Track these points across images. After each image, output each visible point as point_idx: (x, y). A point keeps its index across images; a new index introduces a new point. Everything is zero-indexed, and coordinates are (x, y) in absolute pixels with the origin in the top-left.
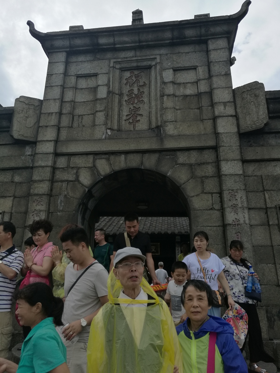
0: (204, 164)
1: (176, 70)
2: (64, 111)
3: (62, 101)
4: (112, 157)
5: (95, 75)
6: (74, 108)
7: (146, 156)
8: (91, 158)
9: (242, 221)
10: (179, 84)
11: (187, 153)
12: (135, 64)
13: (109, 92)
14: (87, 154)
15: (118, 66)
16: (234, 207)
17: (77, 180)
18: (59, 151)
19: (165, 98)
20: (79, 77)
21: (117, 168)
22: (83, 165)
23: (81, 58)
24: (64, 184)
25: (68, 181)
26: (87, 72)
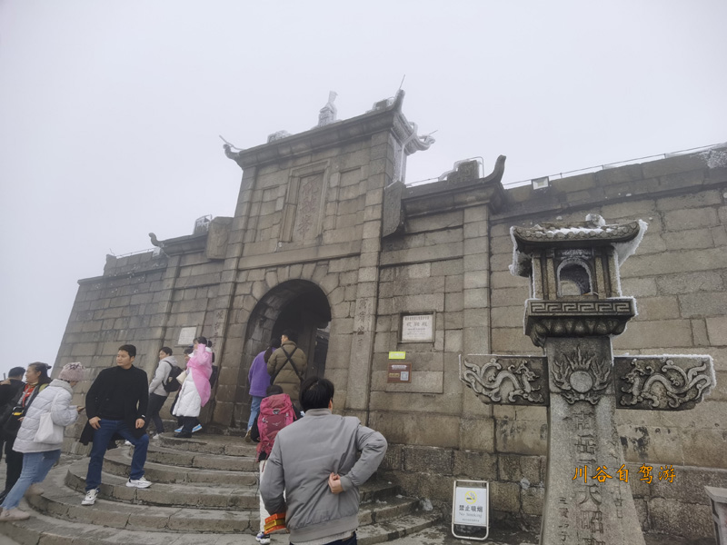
0: (349, 271)
1: (342, 173)
2: (250, 227)
3: (248, 217)
4: (279, 269)
5: (277, 187)
6: (258, 223)
7: (306, 266)
8: (264, 271)
9: (365, 329)
10: (344, 187)
11: (337, 261)
12: (310, 171)
13: (285, 204)
14: (261, 268)
15: (297, 174)
16: (362, 314)
17: (251, 294)
18: (240, 267)
19: (329, 204)
20: (264, 190)
21: (281, 280)
22: (257, 279)
23: (269, 170)
24: (242, 298)
25: (245, 295)
26: (271, 184)
